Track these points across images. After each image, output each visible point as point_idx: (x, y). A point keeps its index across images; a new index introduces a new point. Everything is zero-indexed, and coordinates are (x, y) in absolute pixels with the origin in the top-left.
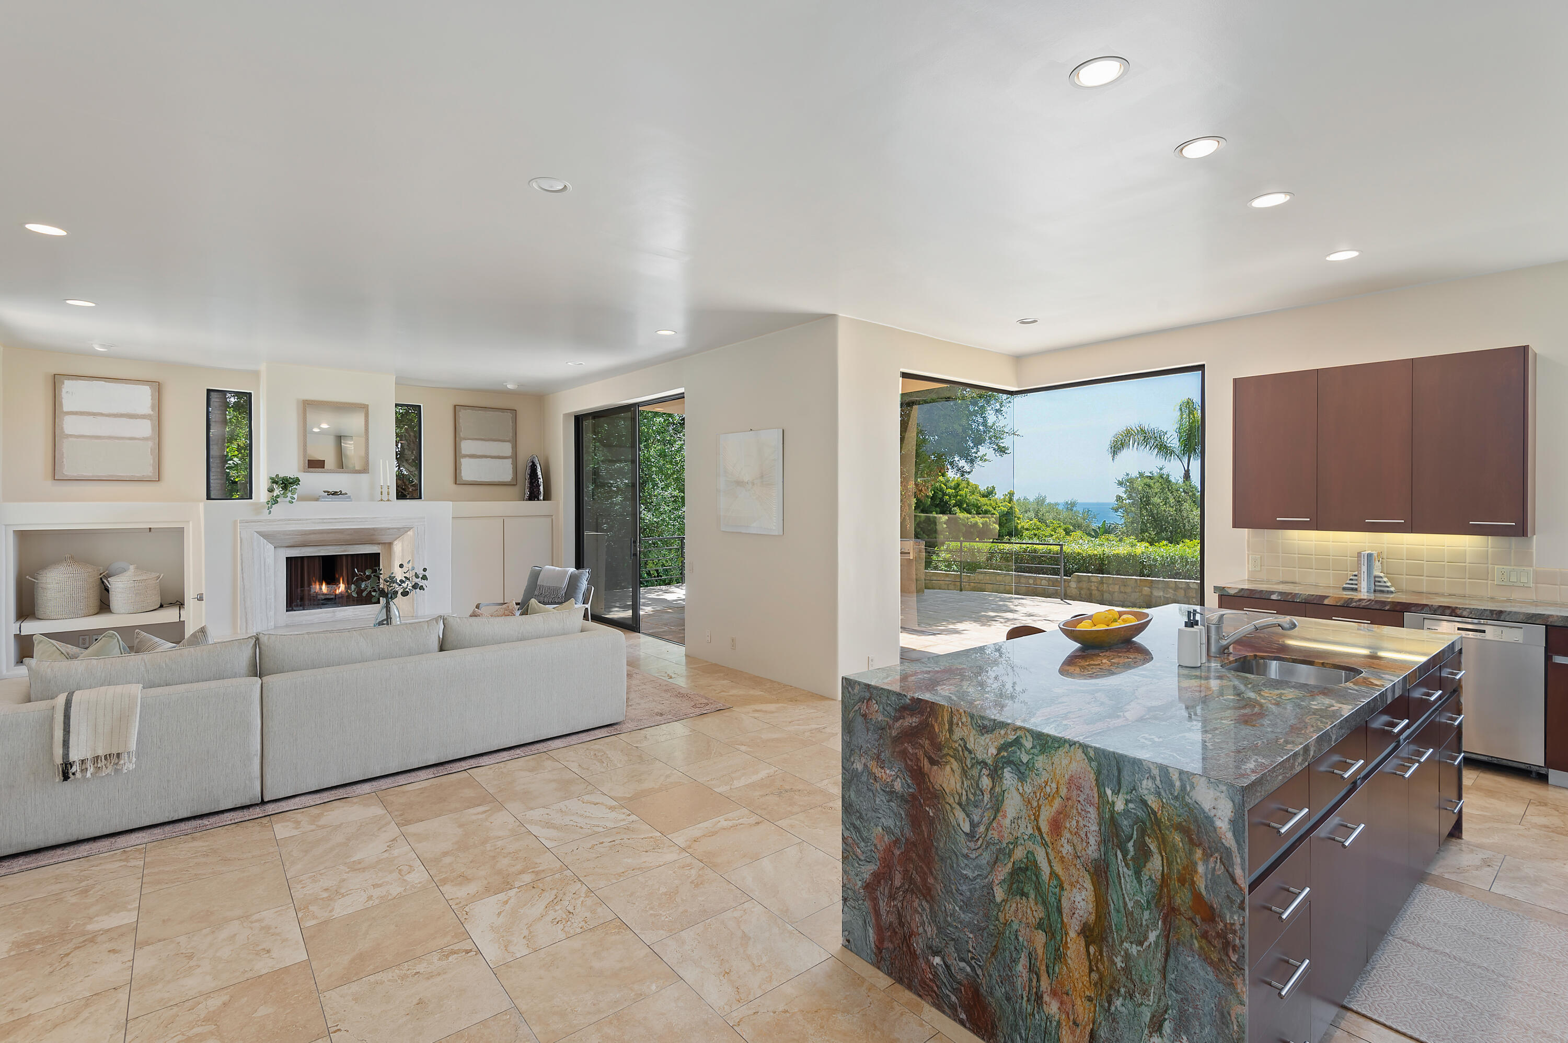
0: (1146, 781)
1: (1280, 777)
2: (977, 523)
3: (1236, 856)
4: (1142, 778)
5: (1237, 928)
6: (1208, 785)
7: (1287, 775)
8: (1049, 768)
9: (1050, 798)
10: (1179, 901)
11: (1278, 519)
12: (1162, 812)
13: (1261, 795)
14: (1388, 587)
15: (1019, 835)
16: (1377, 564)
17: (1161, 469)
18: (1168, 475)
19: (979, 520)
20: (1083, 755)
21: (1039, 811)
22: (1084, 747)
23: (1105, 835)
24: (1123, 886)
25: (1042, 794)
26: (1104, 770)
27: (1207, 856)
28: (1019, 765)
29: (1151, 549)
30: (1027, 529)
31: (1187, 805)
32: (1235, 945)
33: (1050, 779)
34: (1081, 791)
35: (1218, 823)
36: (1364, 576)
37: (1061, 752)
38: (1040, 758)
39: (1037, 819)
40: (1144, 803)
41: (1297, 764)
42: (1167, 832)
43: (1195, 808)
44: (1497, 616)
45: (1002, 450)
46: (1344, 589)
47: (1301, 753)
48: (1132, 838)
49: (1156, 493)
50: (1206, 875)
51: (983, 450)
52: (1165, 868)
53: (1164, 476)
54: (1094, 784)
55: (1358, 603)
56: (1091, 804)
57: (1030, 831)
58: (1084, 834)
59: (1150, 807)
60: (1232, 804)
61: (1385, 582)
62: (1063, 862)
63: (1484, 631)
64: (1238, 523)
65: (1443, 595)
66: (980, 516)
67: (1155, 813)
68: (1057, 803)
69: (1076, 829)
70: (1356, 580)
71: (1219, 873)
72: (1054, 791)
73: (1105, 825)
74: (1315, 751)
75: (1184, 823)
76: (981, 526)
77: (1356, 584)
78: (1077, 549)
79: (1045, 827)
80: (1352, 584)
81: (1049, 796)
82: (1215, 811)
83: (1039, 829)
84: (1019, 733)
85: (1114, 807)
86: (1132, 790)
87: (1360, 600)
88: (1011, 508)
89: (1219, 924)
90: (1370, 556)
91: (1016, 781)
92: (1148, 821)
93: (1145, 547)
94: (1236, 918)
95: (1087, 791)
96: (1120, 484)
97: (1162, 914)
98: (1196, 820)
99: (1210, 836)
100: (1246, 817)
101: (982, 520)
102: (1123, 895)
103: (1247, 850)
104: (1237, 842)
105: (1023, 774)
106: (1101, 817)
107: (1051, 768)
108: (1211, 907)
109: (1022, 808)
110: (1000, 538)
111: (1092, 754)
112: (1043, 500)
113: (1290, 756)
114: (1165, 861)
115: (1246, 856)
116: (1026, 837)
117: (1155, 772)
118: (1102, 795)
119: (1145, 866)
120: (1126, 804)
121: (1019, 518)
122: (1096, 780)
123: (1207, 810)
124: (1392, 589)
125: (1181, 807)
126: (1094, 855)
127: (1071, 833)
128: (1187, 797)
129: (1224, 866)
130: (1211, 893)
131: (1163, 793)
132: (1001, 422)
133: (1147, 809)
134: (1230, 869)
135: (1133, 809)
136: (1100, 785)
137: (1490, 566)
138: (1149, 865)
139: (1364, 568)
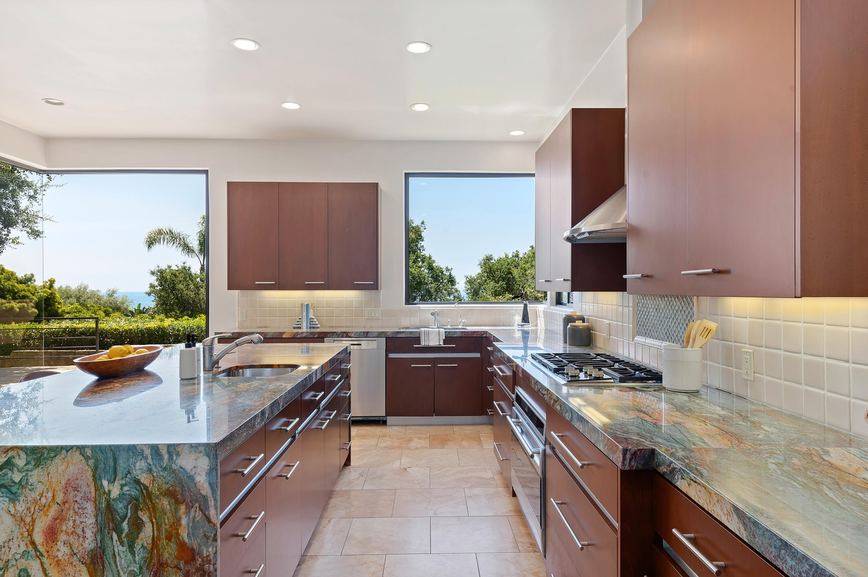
0: (139, 462)
1: (245, 434)
2: (12, 308)
3: (211, 500)
4: (136, 461)
5: (211, 558)
6: (190, 450)
7: (250, 432)
8: (44, 479)
9: (44, 509)
10: (166, 555)
11: (256, 283)
12: (153, 484)
13: (230, 449)
14: (316, 324)
15: (10, 557)
16: (311, 311)
17: (184, 263)
18: (190, 268)
19: (16, 305)
20: (81, 457)
21: (33, 525)
22: (81, 449)
23: (101, 524)
24: (118, 563)
25: (37, 508)
26: (100, 464)
27: (189, 508)
28: (11, 486)
29: (175, 323)
30: (68, 313)
31: (174, 471)
32: (210, 572)
33: (45, 490)
34: (78, 491)
35: (198, 479)
36: (304, 319)
37: (57, 460)
38: (35, 472)
39: (30, 535)
40: (137, 482)
41: (257, 423)
42: (157, 501)
43: (180, 472)
44: (366, 335)
45: (36, 234)
46: (294, 328)
47: (260, 415)
48: (126, 517)
49: (180, 281)
50: (188, 525)
51: (14, 232)
52: (155, 532)
53: (187, 268)
54: (91, 480)
55: (301, 335)
56: (88, 500)
57: (23, 548)
58: (81, 530)
59: (143, 484)
60: (208, 460)
61: (315, 322)
62: (59, 565)
63: (360, 345)
64: (231, 287)
65: (343, 327)
66: (17, 301)
67: (146, 488)
68: (53, 511)
69: (73, 529)
70: (301, 322)
71: (198, 519)
72: (50, 500)
73: (102, 514)
74: (269, 414)
75: (171, 488)
76: (18, 310)
77: (301, 324)
78: (114, 325)
79: (39, 538)
80: (298, 324)
81: (44, 506)
82: (195, 469)
83: (33, 543)
84: (10, 454)
85: (110, 495)
86: (127, 475)
87: (302, 333)
88: (51, 294)
89: (198, 561)
90: (307, 305)
91: (7, 504)
92: (141, 497)
93: (172, 321)
94: (210, 550)
95: (84, 489)
96: (153, 273)
97: (152, 573)
98: (181, 482)
99: (191, 491)
100: (219, 467)
101: (18, 305)
102: (118, 571)
103: (219, 493)
104: (213, 489)
105: (14, 494)
106: (97, 509)
107: (46, 478)
108: (193, 549)
109: (13, 529)
110: (38, 319)
111: (89, 452)
112: (85, 288)
113: (252, 418)
114: (155, 526)
115: (218, 498)
116: (18, 557)
117: (147, 452)
118: (98, 488)
119: (138, 537)
120: (121, 489)
121: (59, 303)
122: (94, 476)
123: (189, 471)
124: (319, 326)
125: (169, 475)
126: (90, 546)
127: (67, 534)
128: (173, 465)
129: (202, 512)
130: (192, 538)
131: (154, 469)
132: (35, 208)
133: (140, 487)
134: (207, 513)
135: (128, 490)
136: (96, 478)
137: (363, 308)
138: (142, 535)
139: (305, 314)
